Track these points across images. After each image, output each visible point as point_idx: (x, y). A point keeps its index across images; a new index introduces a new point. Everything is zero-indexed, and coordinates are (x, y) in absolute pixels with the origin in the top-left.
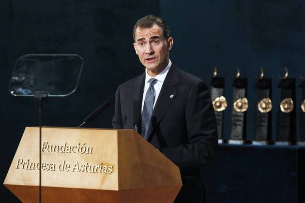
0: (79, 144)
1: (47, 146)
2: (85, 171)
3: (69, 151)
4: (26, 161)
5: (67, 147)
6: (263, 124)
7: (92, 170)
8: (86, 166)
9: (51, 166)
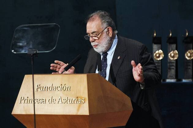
0: (61, 85)
1: (40, 87)
2: (66, 103)
3: (54, 90)
4: (26, 98)
5: (53, 87)
6: (189, 67)
7: (71, 102)
8: (66, 99)
9: (43, 101)
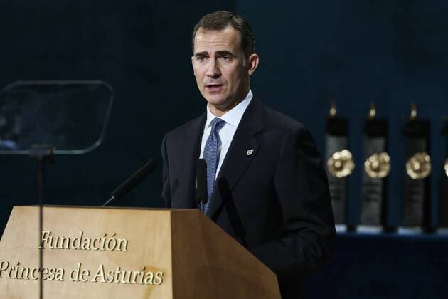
0: (106, 235)
1: (51, 238)
2: (116, 281)
3: (87, 247)
4: (14, 265)
5: (84, 239)
7: (128, 281)
8: (117, 272)
9: (57, 274)
